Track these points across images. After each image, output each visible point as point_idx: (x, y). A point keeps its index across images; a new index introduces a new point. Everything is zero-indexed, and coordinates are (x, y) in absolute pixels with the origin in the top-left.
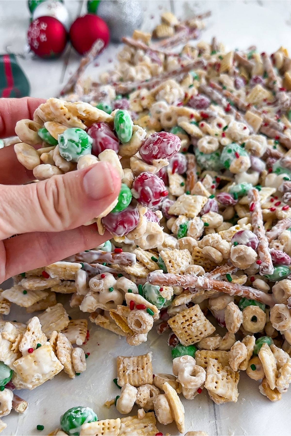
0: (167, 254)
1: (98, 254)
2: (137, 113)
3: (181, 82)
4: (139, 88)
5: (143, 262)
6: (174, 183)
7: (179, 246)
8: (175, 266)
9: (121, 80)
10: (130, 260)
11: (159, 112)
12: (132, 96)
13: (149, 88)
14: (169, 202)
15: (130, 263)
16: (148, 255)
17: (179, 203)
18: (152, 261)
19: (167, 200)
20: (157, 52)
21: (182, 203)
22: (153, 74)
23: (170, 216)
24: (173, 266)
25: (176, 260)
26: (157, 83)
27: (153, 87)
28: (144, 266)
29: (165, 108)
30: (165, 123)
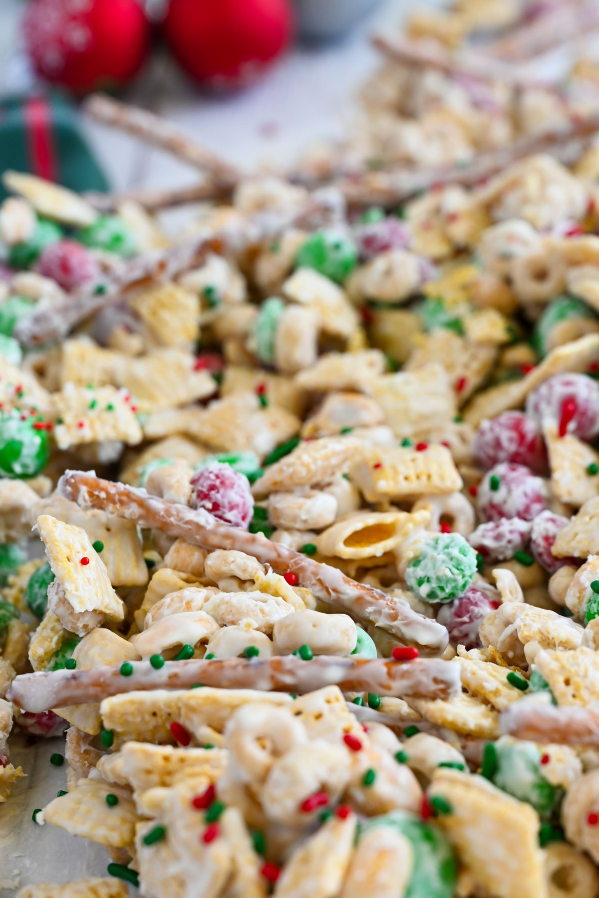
0: (557, 659)
1: (343, 665)
2: (437, 262)
3: (572, 167)
4: (438, 187)
5: (482, 692)
6: (566, 464)
7: (595, 642)
8: (585, 694)
9: (376, 165)
10: (442, 682)
11: (506, 257)
12: (417, 212)
13: (468, 186)
14: (553, 521)
15: (443, 691)
16: (497, 671)
17: (587, 519)
18: (510, 686)
19: (547, 514)
20: (485, 80)
21: (595, 520)
22: (480, 144)
23: (557, 564)
24: (577, 694)
25: (585, 676)
26: (496, 171)
27: (483, 181)
28: (486, 702)
29: (525, 243)
30: (528, 289)
